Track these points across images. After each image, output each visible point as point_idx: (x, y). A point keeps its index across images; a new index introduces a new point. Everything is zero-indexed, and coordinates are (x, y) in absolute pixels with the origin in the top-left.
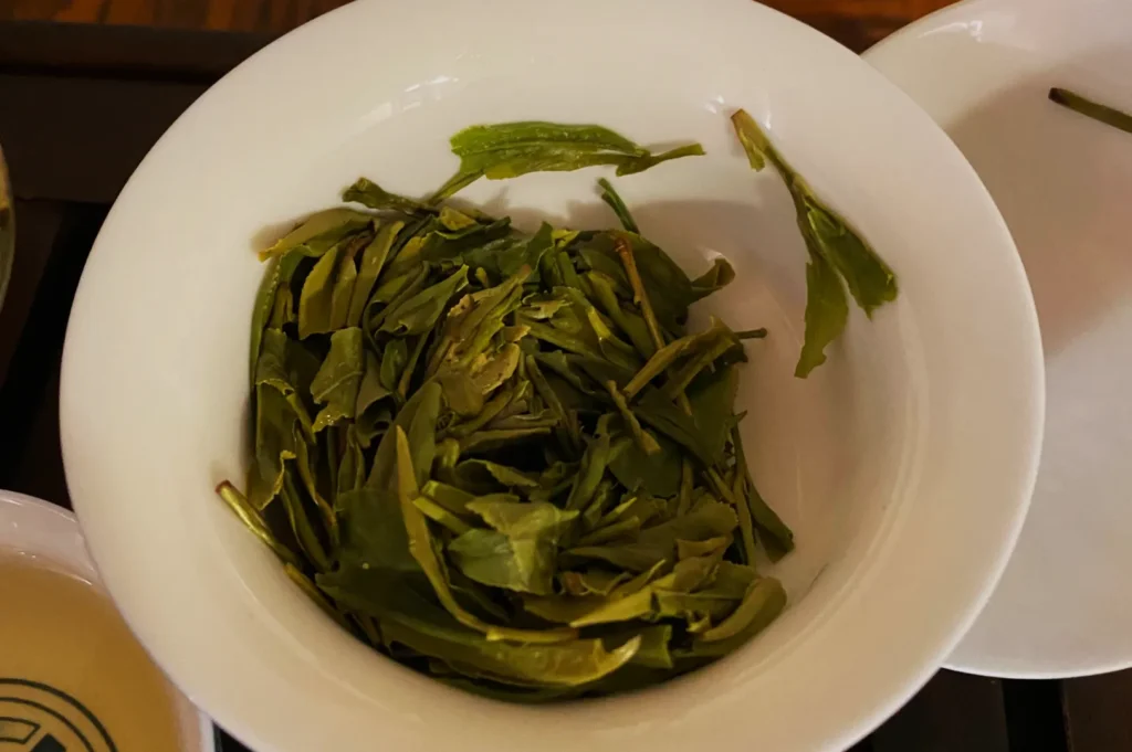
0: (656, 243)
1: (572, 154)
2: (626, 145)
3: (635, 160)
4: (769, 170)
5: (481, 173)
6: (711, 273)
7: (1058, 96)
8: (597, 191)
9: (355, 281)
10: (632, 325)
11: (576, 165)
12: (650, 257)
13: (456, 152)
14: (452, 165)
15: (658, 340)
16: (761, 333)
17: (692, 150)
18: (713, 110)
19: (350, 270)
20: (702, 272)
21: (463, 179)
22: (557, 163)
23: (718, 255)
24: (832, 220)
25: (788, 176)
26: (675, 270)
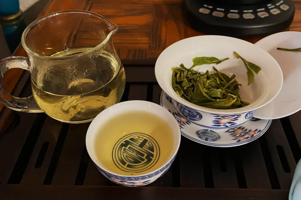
0: (223, 73)
1: (210, 62)
2: (217, 59)
3: (219, 62)
4: (240, 59)
5: (196, 65)
6: (232, 76)
7: (278, 49)
8: (212, 69)
9: (183, 76)
10: (223, 82)
11: (210, 63)
12: (223, 75)
13: (193, 61)
14: (192, 64)
15: (226, 83)
16: (241, 85)
17: (228, 59)
18: (230, 54)
19: (182, 74)
20: (231, 76)
21: (194, 66)
22: (207, 63)
23: (233, 74)
24: (250, 63)
25: (243, 59)
26: (227, 76)
